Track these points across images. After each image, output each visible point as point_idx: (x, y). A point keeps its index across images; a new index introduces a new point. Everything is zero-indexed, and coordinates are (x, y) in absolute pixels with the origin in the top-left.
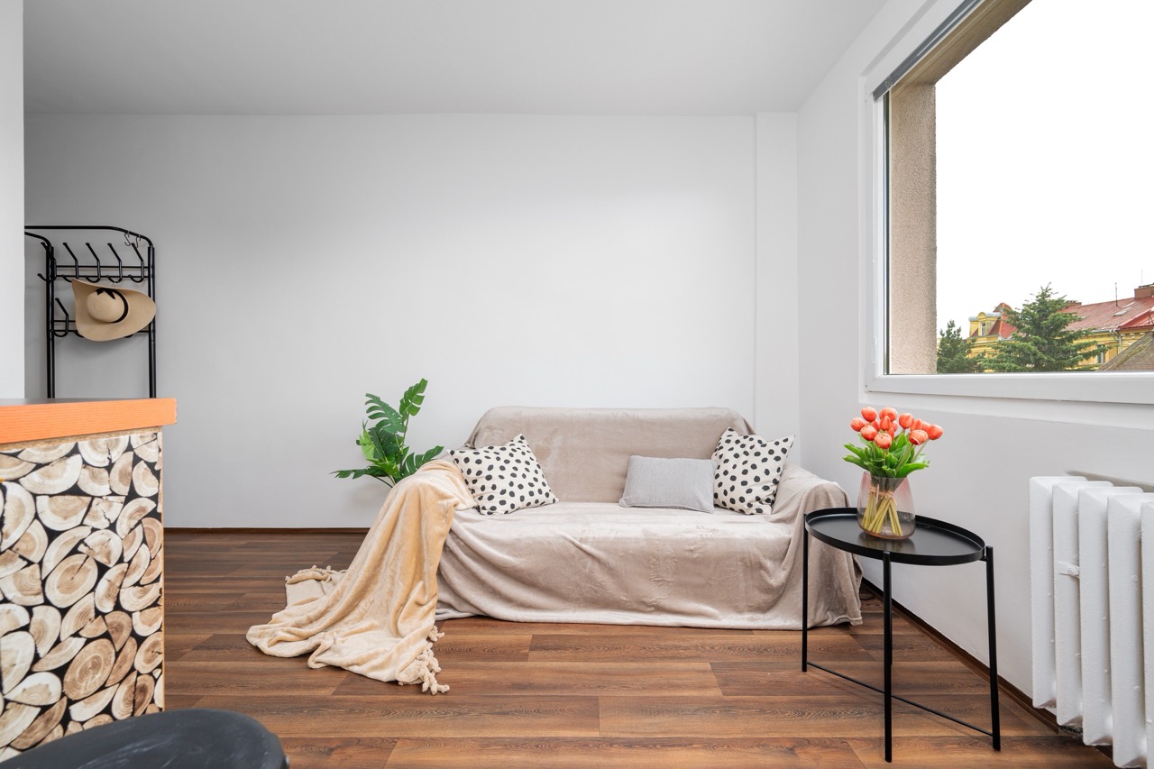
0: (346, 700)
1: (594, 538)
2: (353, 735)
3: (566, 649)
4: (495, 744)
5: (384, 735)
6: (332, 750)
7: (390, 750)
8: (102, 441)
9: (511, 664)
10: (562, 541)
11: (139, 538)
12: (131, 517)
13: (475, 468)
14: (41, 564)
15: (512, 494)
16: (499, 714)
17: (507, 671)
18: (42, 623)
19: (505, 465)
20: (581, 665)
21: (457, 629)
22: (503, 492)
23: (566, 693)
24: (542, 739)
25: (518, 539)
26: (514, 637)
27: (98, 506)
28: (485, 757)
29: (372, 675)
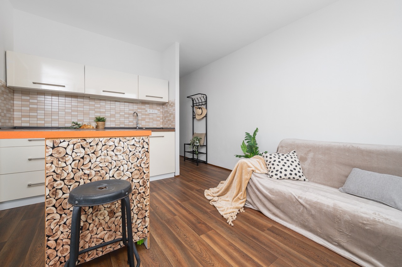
0: (211, 214)
1: (305, 198)
2: (206, 223)
3: (281, 236)
4: (233, 246)
5: (211, 227)
6: (200, 223)
7: (210, 230)
8: (138, 137)
9: (257, 230)
10: (290, 194)
11: (144, 155)
12: (143, 151)
13: (269, 160)
14: (129, 155)
15: (281, 172)
16: (241, 240)
17: (255, 231)
18: (129, 164)
19: (281, 161)
20: (282, 245)
21: (250, 212)
22: (277, 171)
23: (267, 249)
24: (247, 255)
25: (273, 188)
26: (266, 223)
27: (137, 148)
28: (228, 247)
29: (219, 212)
